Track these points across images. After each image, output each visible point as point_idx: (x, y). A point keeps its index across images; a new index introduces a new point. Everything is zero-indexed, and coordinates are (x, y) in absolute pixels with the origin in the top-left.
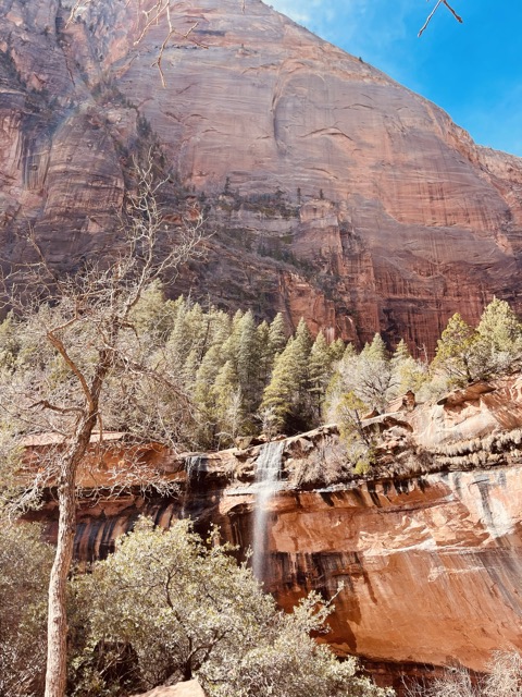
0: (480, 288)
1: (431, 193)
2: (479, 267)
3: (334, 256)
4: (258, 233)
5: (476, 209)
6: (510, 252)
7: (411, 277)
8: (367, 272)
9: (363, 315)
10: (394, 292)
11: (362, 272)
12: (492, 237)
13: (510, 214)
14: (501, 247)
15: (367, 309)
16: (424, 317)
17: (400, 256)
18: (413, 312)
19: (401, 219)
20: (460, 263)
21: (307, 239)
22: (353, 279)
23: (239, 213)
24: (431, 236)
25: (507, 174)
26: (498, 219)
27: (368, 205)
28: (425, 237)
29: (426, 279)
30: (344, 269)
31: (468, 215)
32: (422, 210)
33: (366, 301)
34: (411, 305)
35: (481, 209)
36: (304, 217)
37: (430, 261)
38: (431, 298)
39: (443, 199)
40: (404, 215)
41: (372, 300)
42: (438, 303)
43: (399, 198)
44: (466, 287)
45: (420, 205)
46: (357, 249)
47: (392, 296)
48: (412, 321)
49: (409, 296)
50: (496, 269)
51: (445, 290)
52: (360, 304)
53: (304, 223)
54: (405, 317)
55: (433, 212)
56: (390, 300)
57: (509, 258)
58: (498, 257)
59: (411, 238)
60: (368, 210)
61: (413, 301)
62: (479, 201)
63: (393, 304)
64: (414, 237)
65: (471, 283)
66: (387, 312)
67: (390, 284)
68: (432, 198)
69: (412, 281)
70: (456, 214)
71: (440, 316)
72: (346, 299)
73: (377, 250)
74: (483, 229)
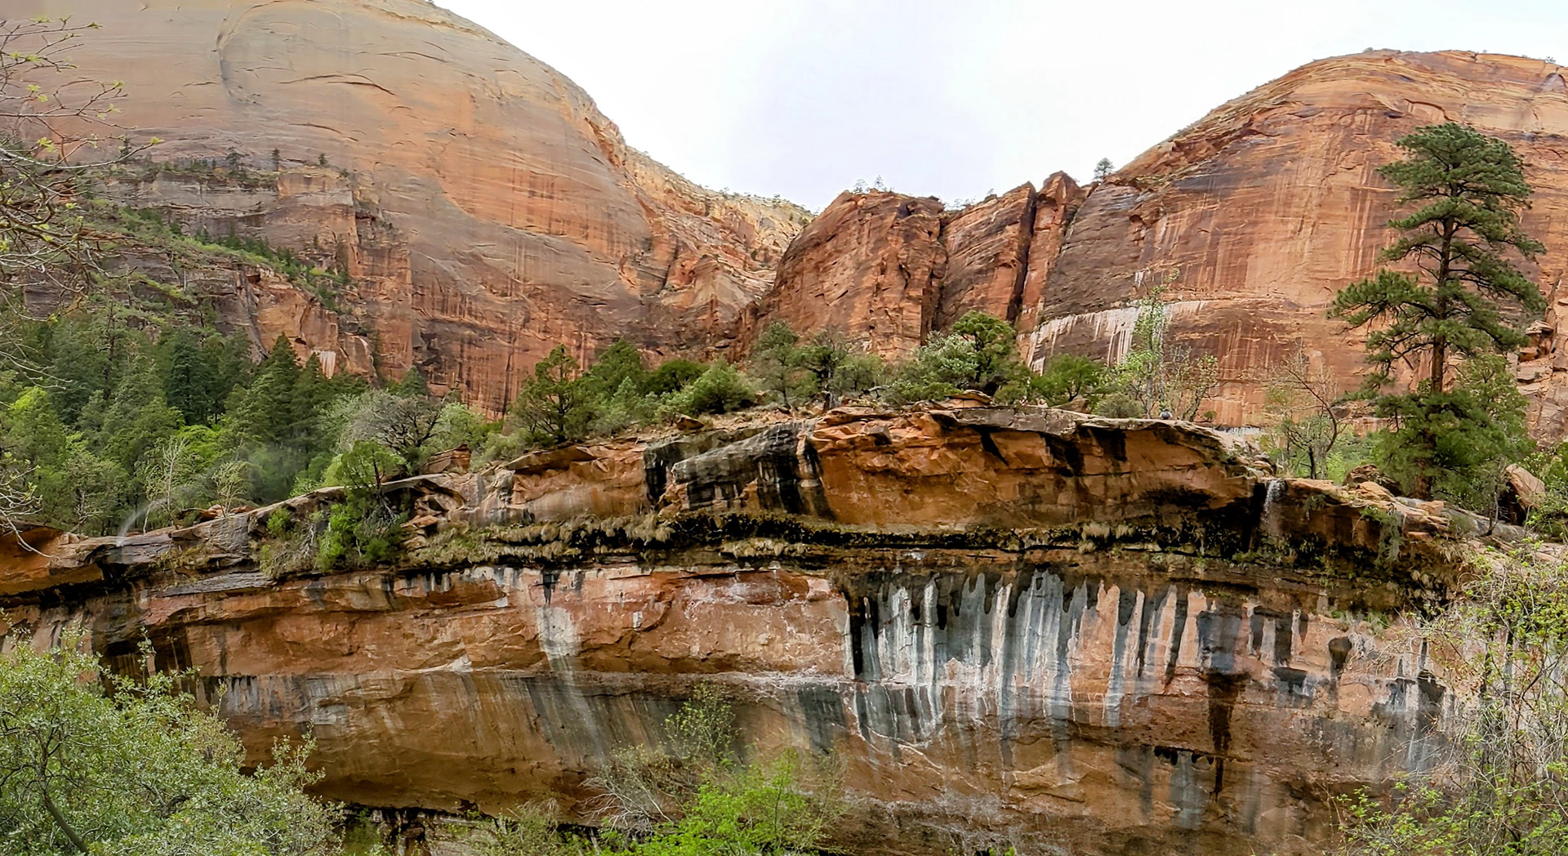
0: (581, 327)
1: (532, 185)
2: (585, 300)
3: (341, 248)
4: (194, 211)
5: (602, 224)
6: (636, 292)
7: (474, 293)
8: (400, 275)
9: (386, 337)
10: (442, 311)
11: (390, 275)
12: (616, 266)
13: (651, 245)
14: (625, 281)
15: (395, 330)
16: (487, 351)
17: (460, 260)
18: (470, 343)
19: (472, 211)
20: (558, 288)
21: (291, 221)
22: (373, 283)
23: (155, 186)
24: (519, 243)
25: (662, 195)
26: (631, 245)
27: (413, 182)
28: (508, 243)
29: (499, 301)
30: (358, 268)
31: (587, 227)
32: (511, 205)
33: (393, 317)
34: (468, 332)
35: (610, 226)
36: (286, 189)
37: (511, 276)
38: (502, 326)
39: (551, 197)
40: (478, 206)
41: (403, 317)
42: (512, 336)
43: (474, 181)
44: (559, 322)
45: (510, 197)
46: (385, 242)
47: (438, 315)
48: (465, 355)
49: (467, 319)
50: (610, 309)
51: (527, 320)
52: (382, 321)
53: (286, 198)
54: (456, 348)
55: (531, 211)
56: (434, 320)
57: (634, 299)
58: (616, 293)
59: (484, 239)
60: (411, 190)
61: (472, 327)
63: (438, 328)
64: (490, 238)
65: (568, 317)
66: (428, 338)
67: (439, 297)
68: (533, 193)
69: (475, 298)
70: (569, 222)
71: (511, 354)
72: (358, 311)
73: (420, 246)
74: (605, 251)
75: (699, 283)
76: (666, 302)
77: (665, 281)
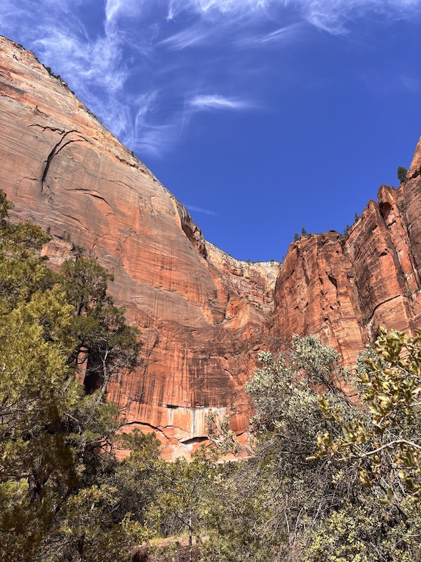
0: (184, 346)
1: (163, 263)
2: (186, 329)
5: (193, 284)
6: (211, 322)
12: (201, 308)
13: (216, 294)
14: (205, 316)
17: (127, 306)
19: (135, 277)
20: (173, 322)
24: (155, 296)
25: (222, 267)
26: (208, 295)
27: (110, 258)
28: (151, 296)
29: (143, 330)
31: (187, 287)
32: (152, 274)
35: (197, 285)
37: (150, 315)
38: (143, 346)
39: (171, 270)
40: (138, 274)
42: (149, 352)
43: (137, 260)
44: (173, 343)
45: (152, 269)
50: (198, 334)
51: (157, 342)
55: (161, 278)
57: (210, 326)
58: (202, 324)
59: (139, 294)
62: (197, 279)
64: (142, 293)
65: (180, 340)
68: (162, 267)
70: (178, 284)
74: (195, 300)
75: (241, 314)
76: (227, 326)
77: (225, 315)
